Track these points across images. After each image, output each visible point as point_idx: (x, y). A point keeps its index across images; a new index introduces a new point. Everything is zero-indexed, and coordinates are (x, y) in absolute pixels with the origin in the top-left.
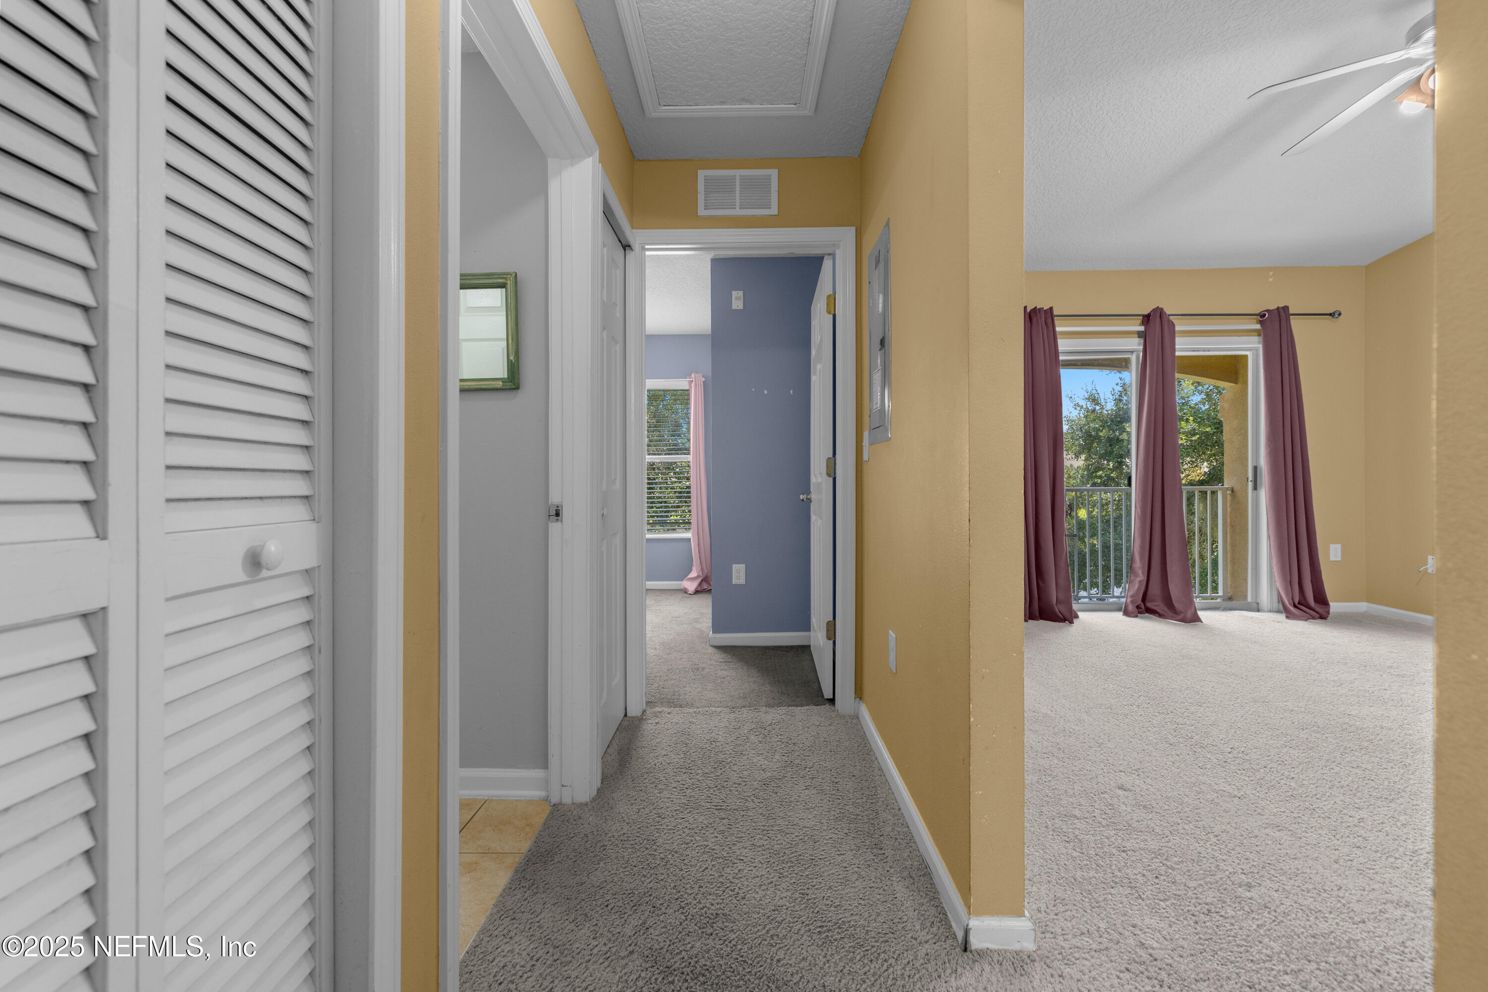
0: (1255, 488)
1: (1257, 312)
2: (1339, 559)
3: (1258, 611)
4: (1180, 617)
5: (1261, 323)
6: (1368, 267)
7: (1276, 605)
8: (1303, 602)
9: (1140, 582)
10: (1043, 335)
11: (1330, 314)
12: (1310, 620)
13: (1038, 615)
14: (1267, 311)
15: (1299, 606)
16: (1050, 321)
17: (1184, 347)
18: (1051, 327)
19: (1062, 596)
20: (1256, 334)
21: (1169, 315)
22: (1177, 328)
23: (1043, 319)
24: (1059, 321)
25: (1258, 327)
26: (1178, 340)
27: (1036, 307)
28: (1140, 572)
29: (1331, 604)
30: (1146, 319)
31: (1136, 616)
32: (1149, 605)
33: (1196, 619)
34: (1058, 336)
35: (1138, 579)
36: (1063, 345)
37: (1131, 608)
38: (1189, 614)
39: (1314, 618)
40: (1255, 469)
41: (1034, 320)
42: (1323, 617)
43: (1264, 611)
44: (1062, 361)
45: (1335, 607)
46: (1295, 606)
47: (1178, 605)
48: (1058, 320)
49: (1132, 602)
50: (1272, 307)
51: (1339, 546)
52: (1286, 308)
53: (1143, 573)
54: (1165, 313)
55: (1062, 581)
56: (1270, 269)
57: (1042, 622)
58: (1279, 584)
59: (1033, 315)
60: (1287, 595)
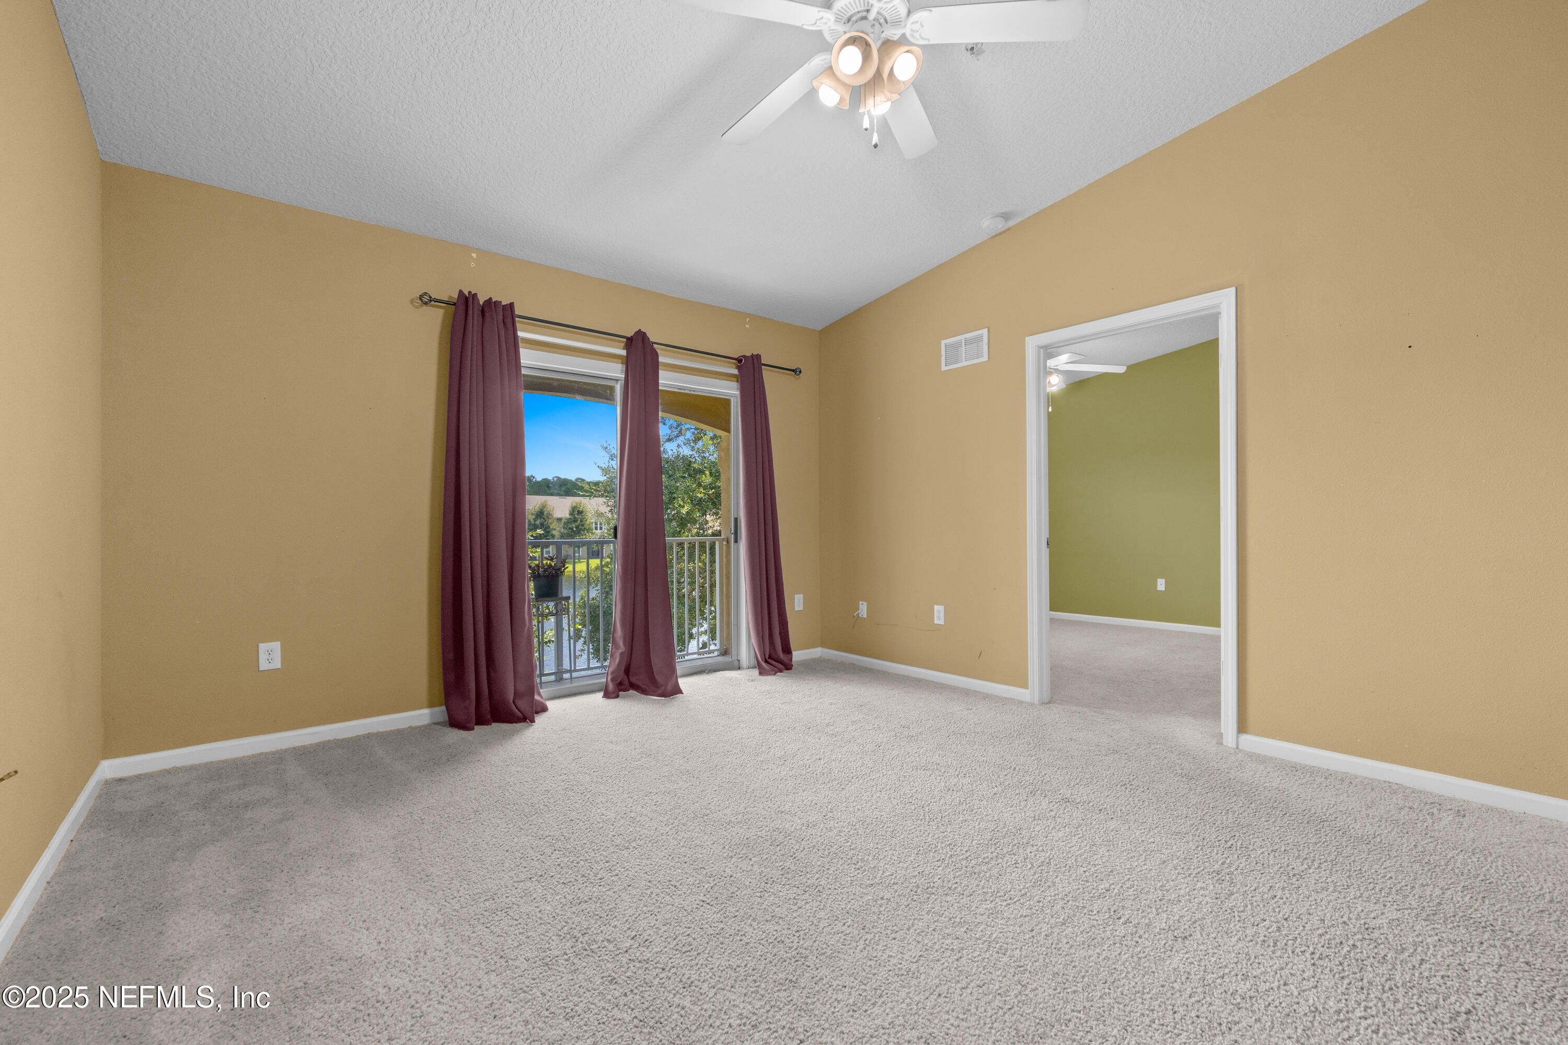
0: (736, 541)
1: (736, 357)
2: (801, 608)
3: (739, 668)
4: (660, 692)
5: (738, 368)
6: (820, 332)
7: (754, 662)
8: (774, 655)
9: (622, 654)
10: (499, 340)
11: (793, 371)
12: (778, 674)
13: (489, 716)
14: (744, 356)
15: (770, 661)
16: (509, 320)
17: (667, 380)
18: (511, 328)
19: (521, 688)
20: (735, 379)
21: (653, 343)
22: (661, 359)
23: (501, 317)
24: (523, 323)
25: (736, 372)
26: (662, 374)
27: (490, 299)
28: (621, 643)
29: (794, 653)
30: (630, 342)
31: (617, 697)
32: (633, 680)
33: (677, 690)
34: (520, 344)
35: (620, 651)
36: (529, 359)
37: (611, 686)
38: (670, 687)
39: (781, 671)
40: (736, 520)
41: (487, 315)
42: (787, 667)
43: (744, 669)
44: (525, 375)
45: (798, 655)
46: (766, 662)
47: (659, 678)
48: (520, 322)
49: (612, 680)
50: (749, 354)
51: (801, 596)
52: (758, 357)
53: (624, 644)
54: (649, 339)
55: (521, 669)
56: (748, 315)
57: (495, 726)
58: (754, 641)
59: (486, 309)
60: (760, 651)
